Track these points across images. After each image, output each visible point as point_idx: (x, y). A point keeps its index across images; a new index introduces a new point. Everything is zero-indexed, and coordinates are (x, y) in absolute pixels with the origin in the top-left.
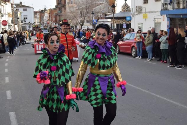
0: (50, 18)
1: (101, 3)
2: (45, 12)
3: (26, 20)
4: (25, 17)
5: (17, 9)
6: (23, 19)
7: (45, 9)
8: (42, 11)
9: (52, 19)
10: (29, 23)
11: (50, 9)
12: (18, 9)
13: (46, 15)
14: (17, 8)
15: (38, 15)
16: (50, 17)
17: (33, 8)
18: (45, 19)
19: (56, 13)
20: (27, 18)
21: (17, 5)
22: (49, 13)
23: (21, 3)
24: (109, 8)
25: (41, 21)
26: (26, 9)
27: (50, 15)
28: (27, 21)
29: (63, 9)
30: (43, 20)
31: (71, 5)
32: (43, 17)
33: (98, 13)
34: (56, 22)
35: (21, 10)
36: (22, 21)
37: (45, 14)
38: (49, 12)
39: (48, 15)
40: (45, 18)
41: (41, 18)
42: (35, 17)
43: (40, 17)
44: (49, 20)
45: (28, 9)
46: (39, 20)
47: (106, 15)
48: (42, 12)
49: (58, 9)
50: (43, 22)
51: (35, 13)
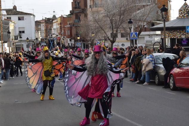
0: (61, 31)
1: (144, 4)
2: (54, 21)
3: (23, 35)
4: (22, 30)
5: (8, 18)
6: (17, 33)
7: (54, 16)
8: (49, 19)
9: (65, 33)
10: (28, 39)
11: (62, 17)
12: (10, 18)
13: (56, 26)
14: (9, 16)
15: (43, 27)
16: (61, 29)
17: (34, 16)
18: (53, 33)
19: (71, 22)
20: (23, 32)
21: (8, 11)
22: (61, 24)
23: (15, 8)
24: (157, 12)
25: (46, 36)
26: (23, 17)
27: (61, 27)
28: (24, 37)
29: (82, 17)
30: (50, 35)
31: (95, 9)
32: (51, 30)
33: (140, 21)
34: (71, 37)
35: (14, 18)
36: (15, 37)
37: (54, 24)
38: (59, 22)
39: (58, 26)
40: (53, 30)
41: (48, 31)
42: (37, 30)
43: (46, 30)
44: (60, 34)
45: (25, 17)
46: (44, 35)
47: (153, 25)
48: (49, 22)
49: (74, 17)
51: (38, 23)
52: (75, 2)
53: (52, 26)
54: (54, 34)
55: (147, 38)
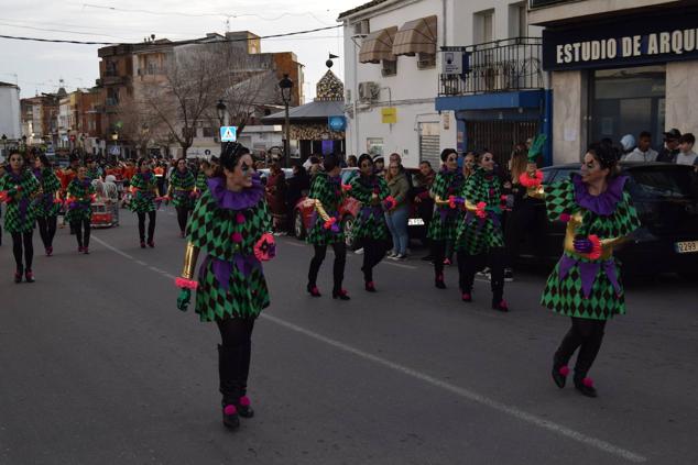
0: (77, 122)
1: (250, 70)
2: (61, 101)
7: (62, 90)
8: (50, 96)
9: (85, 125)
10: (4, 137)
11: (78, 93)
13: (65, 111)
15: (37, 112)
16: (77, 117)
17: (18, 88)
18: (60, 125)
19: (99, 103)
22: (76, 106)
25: (45, 133)
27: (76, 113)
29: (122, 93)
30: (54, 130)
31: (148, 77)
32: (56, 118)
33: (241, 103)
34: (99, 134)
37: (62, 107)
38: (73, 102)
39: (72, 112)
40: (59, 120)
41: (49, 121)
42: (25, 118)
43: (45, 119)
44: (75, 127)
46: (40, 129)
47: (268, 112)
48: (50, 102)
49: (104, 92)
50: (56, 137)
51: (26, 104)
52: (107, 63)
53: (57, 112)
54: (61, 128)
55: (256, 139)
